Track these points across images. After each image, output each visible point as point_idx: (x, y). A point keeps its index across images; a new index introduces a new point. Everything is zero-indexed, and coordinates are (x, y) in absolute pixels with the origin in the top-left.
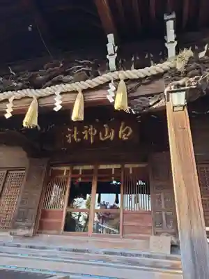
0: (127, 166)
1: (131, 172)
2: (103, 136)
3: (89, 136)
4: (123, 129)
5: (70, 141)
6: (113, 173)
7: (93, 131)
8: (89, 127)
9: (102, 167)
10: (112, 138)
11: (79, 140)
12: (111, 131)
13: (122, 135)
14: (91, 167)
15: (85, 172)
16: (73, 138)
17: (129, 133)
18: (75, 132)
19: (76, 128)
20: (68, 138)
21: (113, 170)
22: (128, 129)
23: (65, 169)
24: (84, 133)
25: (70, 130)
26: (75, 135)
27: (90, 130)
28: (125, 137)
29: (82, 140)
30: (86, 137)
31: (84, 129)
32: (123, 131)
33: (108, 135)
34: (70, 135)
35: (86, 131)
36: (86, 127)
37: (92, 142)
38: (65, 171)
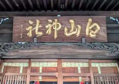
0: (93, 65)
1: (100, 72)
2: (69, 31)
3: (53, 30)
4: (90, 26)
5: (30, 34)
6: (80, 72)
7: (58, 26)
8: (53, 21)
9: (66, 64)
10: (78, 34)
11: (41, 33)
12: (77, 27)
14: (53, 64)
15: (45, 70)
16: (34, 32)
17: (96, 31)
18: (38, 24)
19: (38, 21)
20: (28, 31)
21: (79, 69)
22: (95, 27)
23: (22, 65)
24: (47, 27)
25: (31, 23)
26: (37, 28)
27: (54, 24)
28: (93, 34)
29: (45, 34)
30: (49, 32)
31: (47, 23)
32: (91, 28)
33: (74, 30)
34: (31, 27)
35: (50, 25)
36: (50, 21)
37: (56, 36)
38: (21, 68)
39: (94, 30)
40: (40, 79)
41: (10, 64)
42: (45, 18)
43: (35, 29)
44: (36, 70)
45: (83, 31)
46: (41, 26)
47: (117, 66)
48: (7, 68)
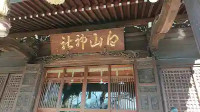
1: (117, 74)
2: (93, 43)
3: (81, 44)
4: (110, 37)
5: (64, 48)
6: (102, 75)
7: (84, 39)
8: (81, 36)
10: (101, 44)
11: (72, 47)
12: (100, 40)
13: (110, 42)
14: (82, 70)
15: (77, 75)
16: (66, 46)
17: (116, 42)
18: (68, 40)
19: (69, 37)
20: (62, 46)
21: (102, 73)
22: (115, 38)
23: (60, 71)
24: (76, 41)
25: (64, 38)
26: (68, 43)
27: (81, 38)
28: (113, 44)
30: (78, 45)
31: (76, 37)
32: (111, 39)
33: (98, 42)
34: (63, 42)
35: (78, 39)
36: (78, 36)
37: (83, 48)
38: (59, 74)
39: (114, 41)
40: (72, 81)
41: (52, 71)
42: (73, 34)
43: (67, 44)
44: (70, 75)
46: (71, 41)
47: (132, 69)
48: (49, 74)
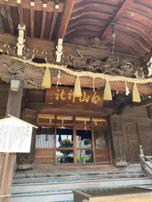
0: (93, 120)
1: (96, 124)
3: (72, 97)
4: (95, 96)
5: (57, 98)
6: (85, 123)
9: (78, 119)
10: (87, 101)
11: (64, 98)
12: (87, 97)
13: (93, 100)
15: (66, 122)
16: (60, 97)
17: (98, 100)
18: (62, 93)
19: (63, 90)
20: (56, 96)
22: (98, 97)
24: (69, 94)
25: (58, 91)
26: (62, 95)
28: (96, 102)
29: (67, 99)
30: (70, 98)
31: (69, 92)
32: (95, 98)
33: (85, 98)
34: (58, 94)
36: (71, 91)
37: (73, 101)
38: (51, 120)
45: (90, 100)
46: (64, 94)
47: (105, 121)
